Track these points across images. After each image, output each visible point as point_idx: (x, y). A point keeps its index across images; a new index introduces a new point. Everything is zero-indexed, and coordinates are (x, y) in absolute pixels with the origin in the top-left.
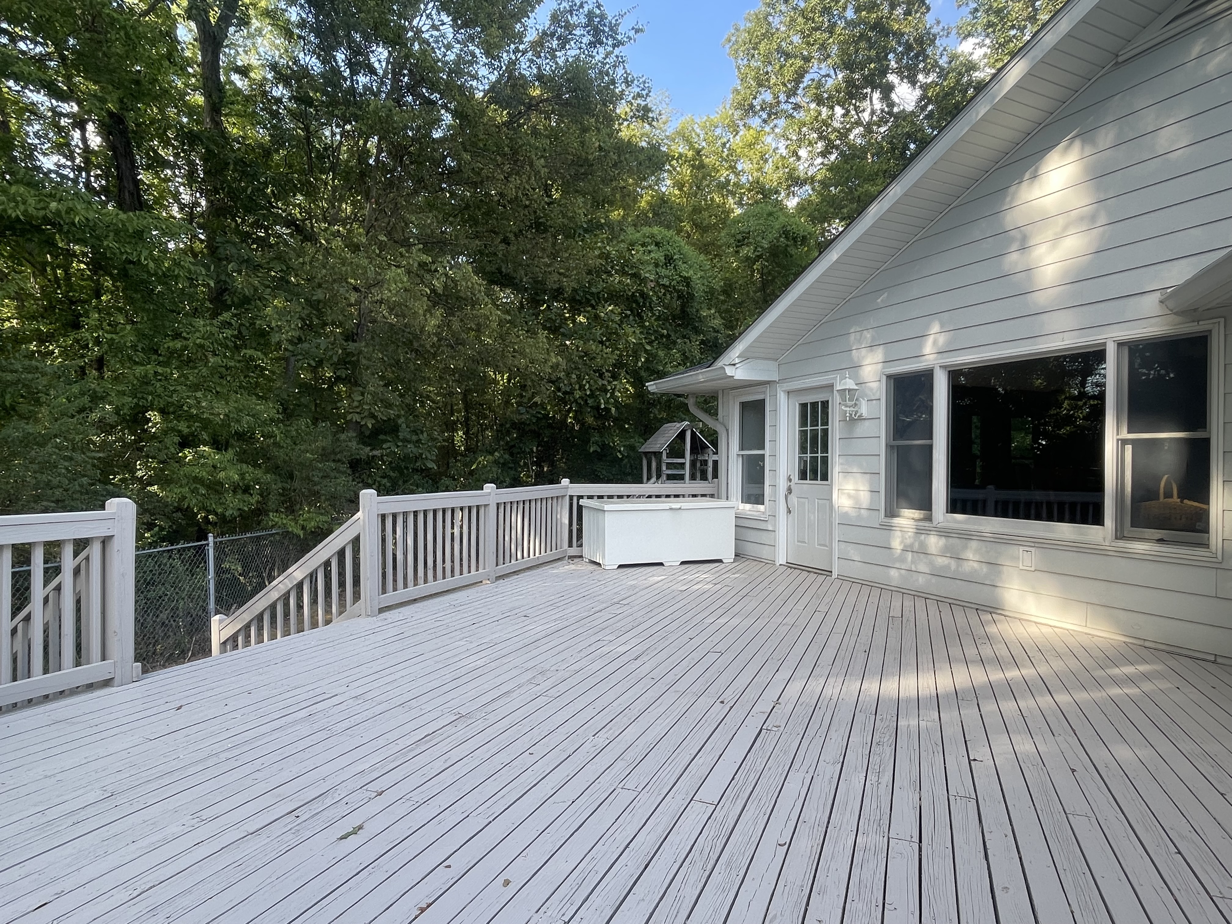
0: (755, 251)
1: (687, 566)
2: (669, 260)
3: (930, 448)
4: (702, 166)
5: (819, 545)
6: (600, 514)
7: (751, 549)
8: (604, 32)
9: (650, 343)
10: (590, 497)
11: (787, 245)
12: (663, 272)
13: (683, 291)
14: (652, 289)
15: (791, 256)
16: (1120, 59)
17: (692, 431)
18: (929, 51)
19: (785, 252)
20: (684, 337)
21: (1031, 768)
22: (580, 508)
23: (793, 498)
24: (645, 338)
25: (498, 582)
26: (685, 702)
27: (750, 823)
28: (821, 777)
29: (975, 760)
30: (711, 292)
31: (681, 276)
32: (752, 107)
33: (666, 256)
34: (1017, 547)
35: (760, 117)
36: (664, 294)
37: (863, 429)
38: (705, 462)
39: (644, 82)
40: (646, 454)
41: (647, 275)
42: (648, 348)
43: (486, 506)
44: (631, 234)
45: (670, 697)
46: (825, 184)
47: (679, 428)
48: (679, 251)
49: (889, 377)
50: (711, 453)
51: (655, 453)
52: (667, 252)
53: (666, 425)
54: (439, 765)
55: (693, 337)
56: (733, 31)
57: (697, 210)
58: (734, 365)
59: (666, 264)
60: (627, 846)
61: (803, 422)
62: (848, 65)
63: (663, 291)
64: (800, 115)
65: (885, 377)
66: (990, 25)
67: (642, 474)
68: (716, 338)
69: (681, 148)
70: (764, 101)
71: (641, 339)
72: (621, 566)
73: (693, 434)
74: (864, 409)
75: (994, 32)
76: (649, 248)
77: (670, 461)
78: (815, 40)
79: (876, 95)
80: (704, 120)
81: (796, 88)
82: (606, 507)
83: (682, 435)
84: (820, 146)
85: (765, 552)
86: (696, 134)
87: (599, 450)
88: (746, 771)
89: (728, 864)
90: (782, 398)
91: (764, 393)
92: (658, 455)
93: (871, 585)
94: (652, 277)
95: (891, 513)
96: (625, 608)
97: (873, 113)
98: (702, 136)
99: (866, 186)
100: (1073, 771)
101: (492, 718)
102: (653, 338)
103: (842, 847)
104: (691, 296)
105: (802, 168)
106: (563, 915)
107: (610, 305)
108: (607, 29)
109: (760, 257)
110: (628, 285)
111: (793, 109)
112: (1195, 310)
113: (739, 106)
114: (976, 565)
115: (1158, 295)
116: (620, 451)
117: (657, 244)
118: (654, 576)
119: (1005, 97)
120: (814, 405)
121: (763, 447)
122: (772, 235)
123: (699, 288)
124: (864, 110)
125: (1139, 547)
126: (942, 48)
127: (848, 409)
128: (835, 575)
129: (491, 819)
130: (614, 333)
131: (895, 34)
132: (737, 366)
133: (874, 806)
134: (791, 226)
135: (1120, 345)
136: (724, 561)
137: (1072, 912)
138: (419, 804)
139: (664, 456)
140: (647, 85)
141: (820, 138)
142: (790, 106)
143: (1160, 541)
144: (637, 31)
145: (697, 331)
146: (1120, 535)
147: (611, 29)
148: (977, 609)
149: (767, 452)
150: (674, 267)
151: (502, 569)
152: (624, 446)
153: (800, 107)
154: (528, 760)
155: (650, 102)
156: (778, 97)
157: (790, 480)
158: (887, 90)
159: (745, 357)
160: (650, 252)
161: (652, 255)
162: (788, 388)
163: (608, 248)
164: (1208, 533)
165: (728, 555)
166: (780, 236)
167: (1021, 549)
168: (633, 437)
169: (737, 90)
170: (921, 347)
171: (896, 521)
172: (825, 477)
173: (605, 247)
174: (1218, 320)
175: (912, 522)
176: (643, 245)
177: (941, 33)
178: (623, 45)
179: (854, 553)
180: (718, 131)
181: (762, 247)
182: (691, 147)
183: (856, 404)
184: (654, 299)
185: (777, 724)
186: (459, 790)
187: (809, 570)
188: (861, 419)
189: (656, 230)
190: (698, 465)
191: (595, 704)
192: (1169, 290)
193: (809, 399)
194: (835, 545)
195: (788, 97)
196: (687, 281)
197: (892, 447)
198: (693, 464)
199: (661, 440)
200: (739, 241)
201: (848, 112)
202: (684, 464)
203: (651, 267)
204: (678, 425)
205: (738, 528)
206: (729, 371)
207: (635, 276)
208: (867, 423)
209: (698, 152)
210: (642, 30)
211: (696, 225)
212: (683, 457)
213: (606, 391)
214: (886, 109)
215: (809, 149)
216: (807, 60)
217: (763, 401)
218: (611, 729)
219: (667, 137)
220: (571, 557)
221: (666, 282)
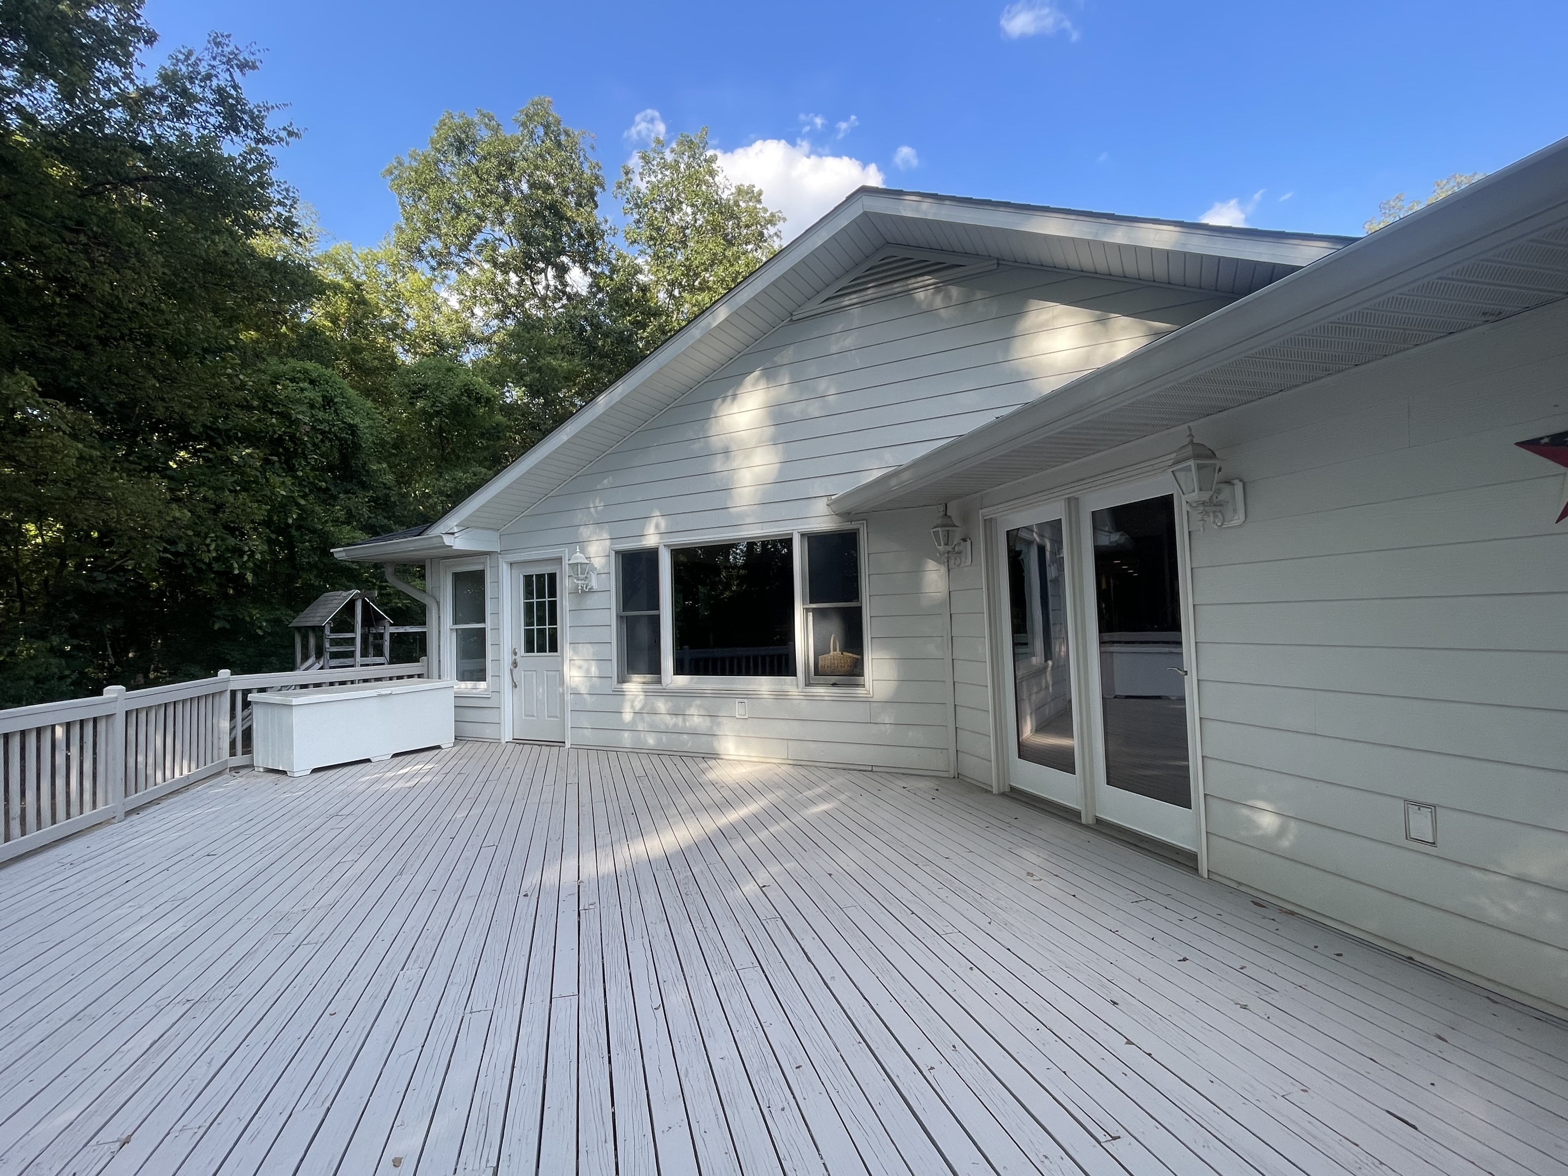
0: (432, 406)
1: (400, 758)
2: (328, 402)
3: (658, 617)
4: (363, 302)
5: (526, 716)
6: (285, 712)
7: (470, 730)
8: (242, 119)
9: (304, 497)
10: (262, 690)
11: (469, 405)
12: (321, 415)
13: (346, 440)
14: (307, 434)
15: (474, 416)
16: (794, 318)
17: (364, 601)
18: (599, 244)
19: (468, 412)
20: (347, 492)
21: (803, 880)
22: (246, 704)
23: (519, 673)
24: (299, 491)
25: (129, 819)
26: (487, 904)
27: (619, 1000)
28: (656, 938)
29: (764, 886)
30: (383, 443)
31: (344, 423)
32: (419, 251)
33: (324, 397)
34: (733, 700)
35: (428, 262)
36: (322, 441)
37: (591, 601)
38: (381, 636)
39: (287, 190)
40: (299, 629)
41: (300, 417)
42: (303, 502)
43: (108, 717)
44: (274, 364)
45: (465, 906)
46: (502, 346)
47: (345, 598)
48: (341, 394)
49: (617, 552)
50: (387, 625)
51: (313, 628)
52: (325, 393)
53: (326, 594)
54: (202, 1072)
55: (360, 493)
56: (396, 164)
57: (356, 349)
58: (453, 534)
59: (323, 406)
60: (513, 1067)
61: (528, 593)
62: (527, 238)
63: (320, 437)
64: (473, 272)
65: (613, 553)
66: (651, 238)
67: (293, 654)
68: (387, 496)
69: (330, 275)
70: (433, 248)
71: (293, 492)
72: (315, 771)
73: (365, 605)
74: (594, 584)
75: (655, 245)
76: (301, 385)
77: (334, 636)
78: (491, 203)
79: (551, 272)
80: (364, 252)
81: (469, 243)
82: (295, 701)
83: (350, 607)
84: (496, 307)
85: (488, 732)
86: (354, 264)
87: (228, 626)
88: (587, 954)
89: (622, 1043)
90: (505, 568)
91: (484, 563)
92: (318, 630)
93: (606, 749)
94: (307, 419)
95: (622, 680)
96: (350, 819)
97: (547, 287)
98: (362, 268)
99: (549, 358)
100: (830, 875)
101: (245, 991)
102: (307, 490)
103: (705, 991)
104: (357, 447)
105: (475, 326)
106: (488, 1161)
107: (247, 447)
108: (246, 117)
109: (438, 413)
110: (272, 425)
111: (465, 264)
112: (849, 513)
113: (407, 247)
114: (701, 719)
115: (825, 499)
116: (260, 628)
117: (312, 382)
118: (362, 776)
119: (718, 326)
120: (540, 577)
121: (483, 620)
122: (453, 392)
123: (367, 438)
124: (538, 283)
125: (820, 691)
126: (610, 246)
127: (580, 582)
128: (568, 745)
129: (328, 1104)
130: (253, 482)
131: (568, 219)
132: (456, 535)
133: (712, 948)
134: (474, 386)
135: (803, 535)
136: (443, 747)
137: (877, 977)
138: (203, 1129)
139: (327, 631)
140: (291, 194)
141: (498, 301)
142: (461, 260)
143: (834, 685)
144: (291, 134)
145: (364, 486)
146: (808, 684)
147: (253, 119)
148: (703, 758)
149: (488, 625)
150: (336, 410)
151: (137, 799)
152: (266, 621)
153: (472, 263)
154: (330, 1024)
155: (298, 215)
156: (449, 248)
157: (515, 654)
158: (562, 271)
159: (465, 526)
160: (302, 390)
161: (306, 394)
162: (512, 560)
163: (241, 377)
164: (863, 676)
165: (447, 740)
166: (462, 394)
167: (737, 700)
168: (277, 609)
169: (401, 228)
170: (643, 527)
171: (626, 686)
172: (554, 648)
173: (237, 376)
174: (862, 522)
175: (640, 686)
176: (293, 380)
177: (609, 231)
178: (270, 143)
179: (585, 721)
180: (382, 268)
181: (442, 403)
182: (349, 279)
183: (586, 577)
184: (309, 445)
185: (591, 901)
186: (255, 1090)
187: (540, 743)
188: (591, 591)
189: (310, 365)
190: (371, 639)
191: (382, 935)
192: (833, 497)
193: (535, 571)
194: (568, 716)
195: (461, 250)
196: (353, 429)
197: (621, 617)
198: (364, 638)
199: (322, 612)
200: (414, 392)
201: (523, 280)
202: (354, 639)
203: (304, 408)
204: (344, 594)
205: (458, 709)
206: (448, 540)
207: (284, 416)
208: (596, 596)
209: (358, 286)
210: (297, 135)
211: (353, 364)
212: (353, 631)
213: (241, 553)
214: (559, 287)
215: (486, 309)
216: (481, 219)
217: (482, 572)
218: (418, 957)
219: (314, 259)
220: (236, 769)
221: (325, 427)
